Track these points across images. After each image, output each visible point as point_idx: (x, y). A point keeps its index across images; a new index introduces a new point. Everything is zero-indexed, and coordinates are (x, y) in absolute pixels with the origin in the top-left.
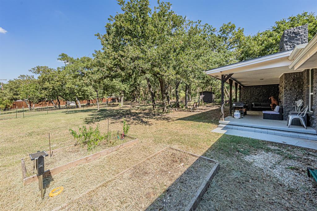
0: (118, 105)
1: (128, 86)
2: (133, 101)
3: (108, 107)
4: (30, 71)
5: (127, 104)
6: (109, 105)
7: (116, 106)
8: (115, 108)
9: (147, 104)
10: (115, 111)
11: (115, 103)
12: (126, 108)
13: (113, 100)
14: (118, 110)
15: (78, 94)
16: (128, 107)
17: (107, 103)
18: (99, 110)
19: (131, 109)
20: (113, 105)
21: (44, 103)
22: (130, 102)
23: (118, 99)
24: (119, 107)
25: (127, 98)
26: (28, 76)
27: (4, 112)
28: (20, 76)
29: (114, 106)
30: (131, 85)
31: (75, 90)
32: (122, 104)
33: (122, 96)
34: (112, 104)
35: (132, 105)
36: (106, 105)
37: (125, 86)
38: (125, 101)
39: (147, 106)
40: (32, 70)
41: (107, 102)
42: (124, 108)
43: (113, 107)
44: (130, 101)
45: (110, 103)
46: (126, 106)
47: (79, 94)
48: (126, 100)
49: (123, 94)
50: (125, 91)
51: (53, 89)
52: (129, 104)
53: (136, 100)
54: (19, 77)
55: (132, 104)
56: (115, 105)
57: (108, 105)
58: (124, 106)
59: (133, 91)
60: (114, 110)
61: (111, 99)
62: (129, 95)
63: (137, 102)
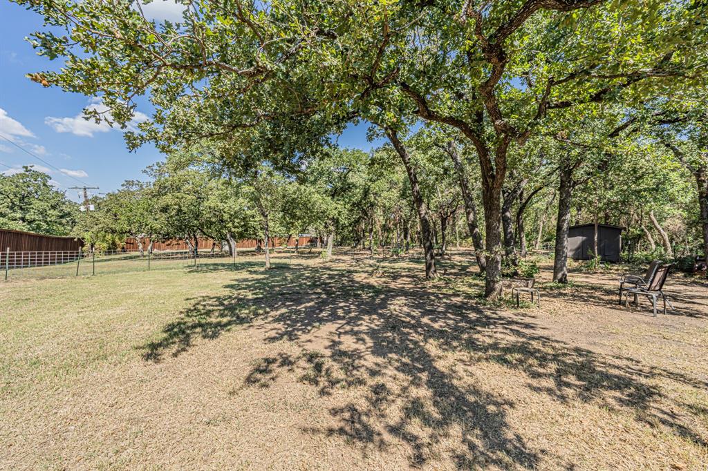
0: (320, 253)
1: (347, 206)
2: (355, 247)
3: (297, 257)
4: (145, 171)
5: (341, 253)
6: (301, 254)
7: (317, 257)
8: (312, 263)
9: (392, 255)
10: (307, 274)
11: (313, 250)
12: (340, 265)
13: (313, 242)
14: (317, 271)
15: (230, 224)
16: (344, 261)
17: (297, 248)
18: (268, 265)
19: (352, 269)
20: (310, 253)
21: (175, 242)
22: (349, 248)
23: (322, 241)
24: (321, 261)
25: (342, 239)
26: (139, 182)
27: (105, 258)
28: (125, 183)
29: (312, 255)
30: (354, 204)
31: (224, 215)
32: (328, 253)
33: (330, 232)
34: (308, 250)
35: (355, 257)
36: (293, 252)
37: (339, 206)
38: (338, 245)
39: (394, 261)
40: (148, 170)
41: (297, 245)
42: (333, 265)
43: (307, 258)
44: (349, 245)
45: (304, 248)
46: (340, 257)
47: (233, 224)
48: (341, 244)
49: (332, 228)
50: (338, 219)
51: (180, 211)
52: (346, 254)
53: (364, 244)
54: (123, 185)
55: (355, 254)
56: (313, 253)
57: (298, 252)
58: (335, 257)
59: (357, 222)
60: (306, 268)
61: (308, 239)
62: (346, 232)
63: (364, 248)
